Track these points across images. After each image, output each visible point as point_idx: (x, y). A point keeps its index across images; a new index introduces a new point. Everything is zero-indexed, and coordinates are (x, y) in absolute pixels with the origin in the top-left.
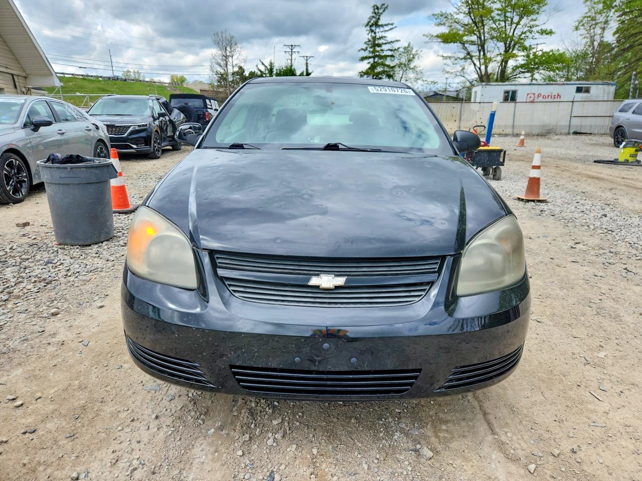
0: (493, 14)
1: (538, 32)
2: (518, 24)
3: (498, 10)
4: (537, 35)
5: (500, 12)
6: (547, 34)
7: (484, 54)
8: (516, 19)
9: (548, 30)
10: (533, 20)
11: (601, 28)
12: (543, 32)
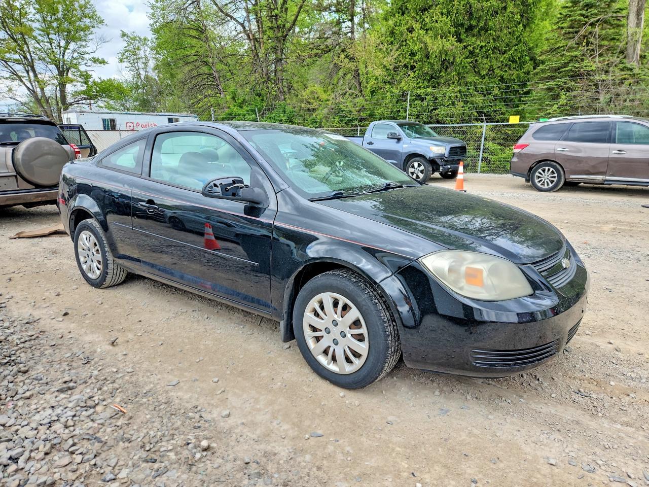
0: (34, 34)
1: (90, 59)
2: (66, 48)
3: (39, 29)
4: (90, 63)
5: (42, 33)
6: (100, 63)
7: (36, 75)
8: (63, 43)
9: (100, 59)
10: (82, 46)
11: (143, 63)
12: (95, 61)
